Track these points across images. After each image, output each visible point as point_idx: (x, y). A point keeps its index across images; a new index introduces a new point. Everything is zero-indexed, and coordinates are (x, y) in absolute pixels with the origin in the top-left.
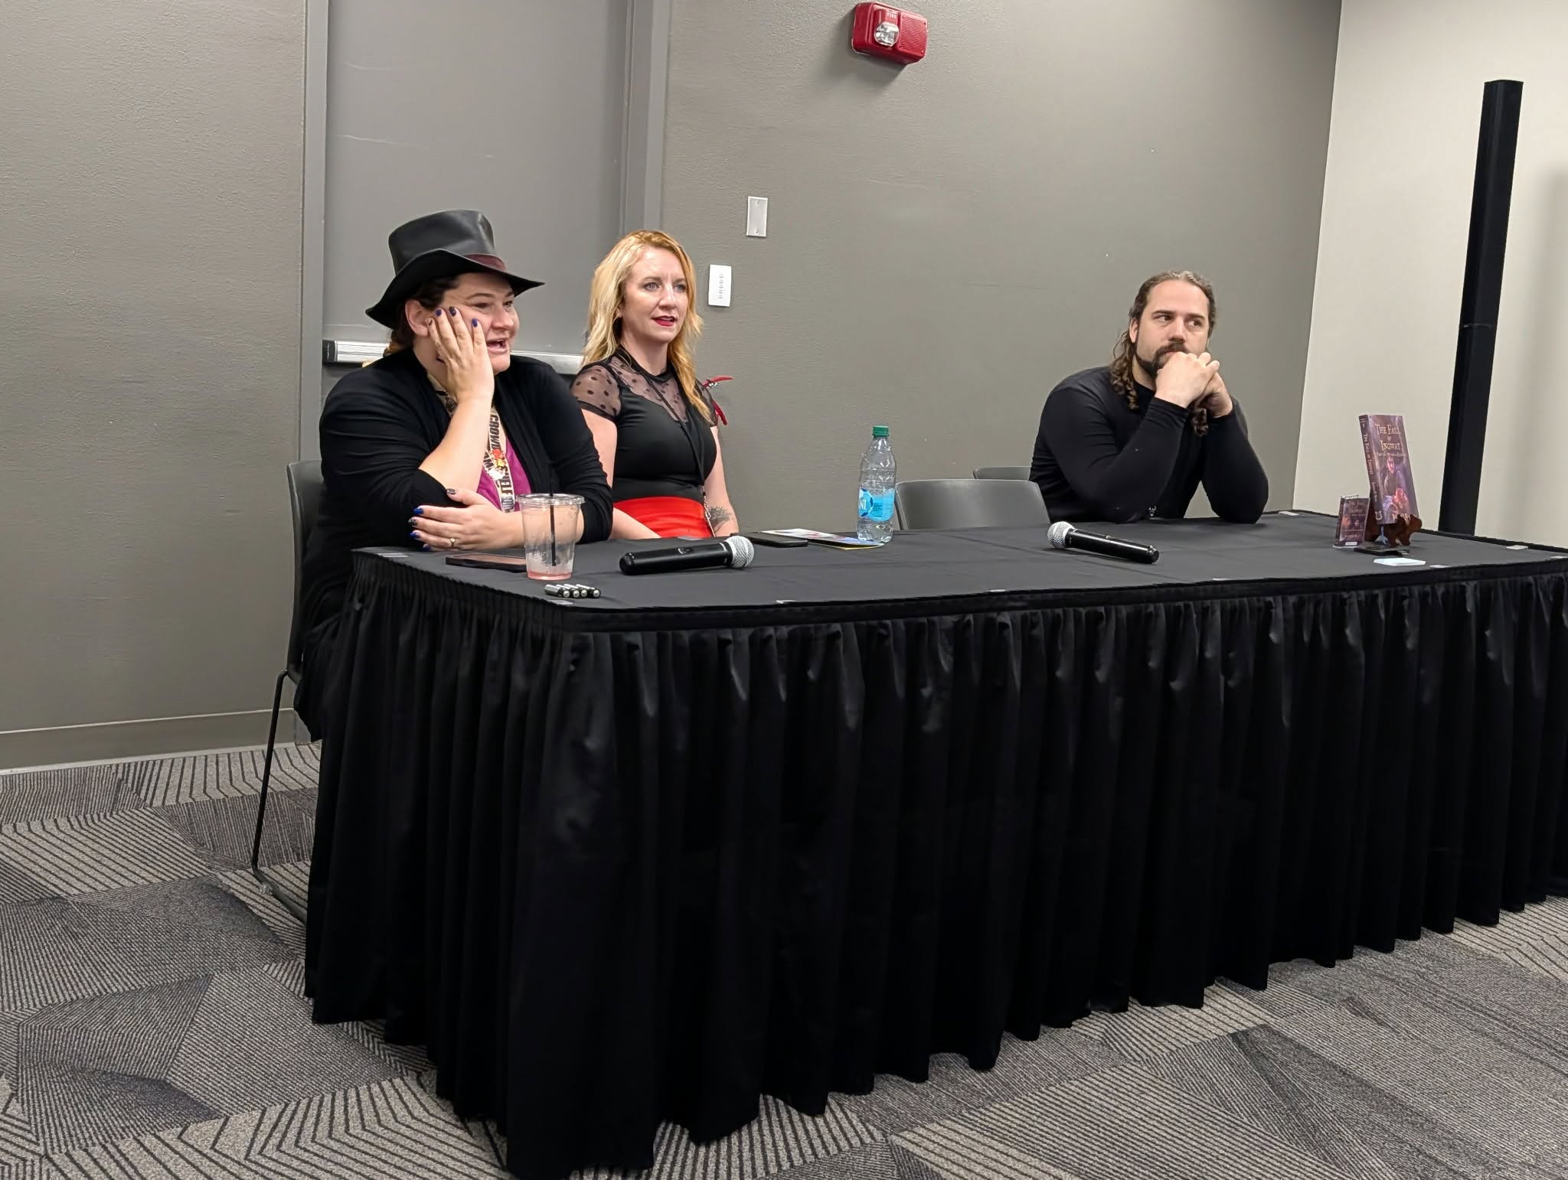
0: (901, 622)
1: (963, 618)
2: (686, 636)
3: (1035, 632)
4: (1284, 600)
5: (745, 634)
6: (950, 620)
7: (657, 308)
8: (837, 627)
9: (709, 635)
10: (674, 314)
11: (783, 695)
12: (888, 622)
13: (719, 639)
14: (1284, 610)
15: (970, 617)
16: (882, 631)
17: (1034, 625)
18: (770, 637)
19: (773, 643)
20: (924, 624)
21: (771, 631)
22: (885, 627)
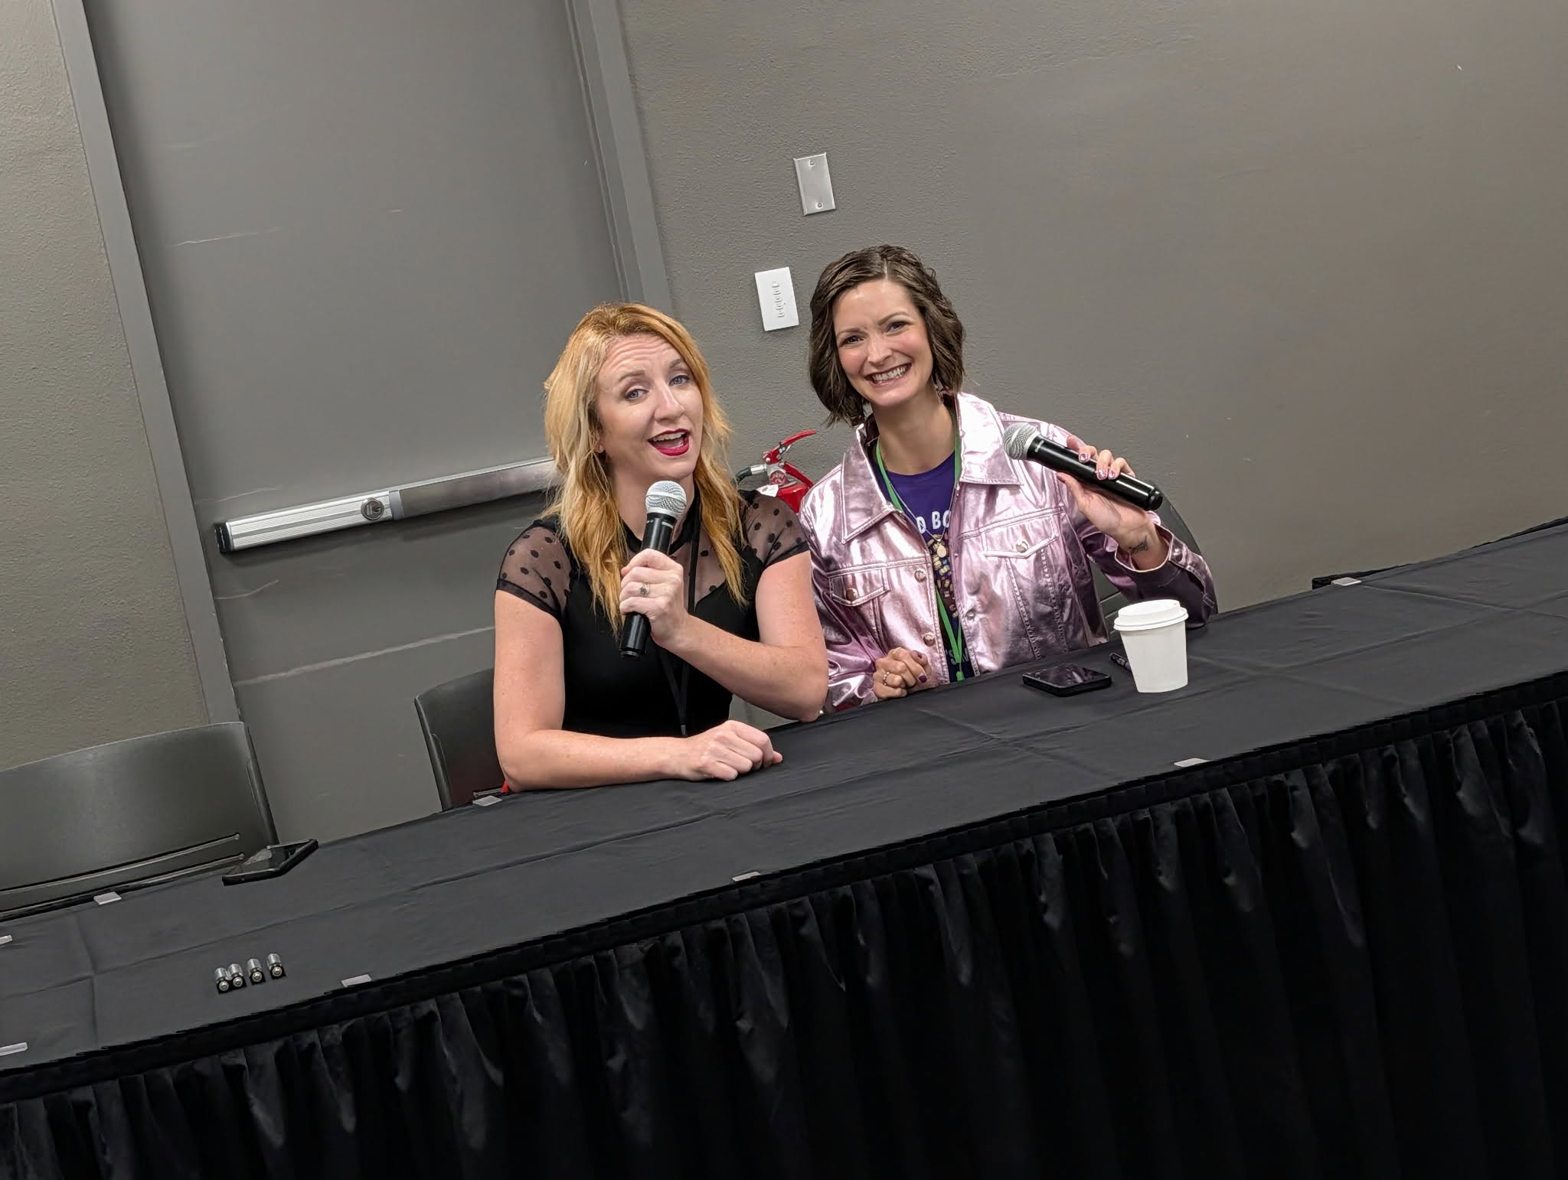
0: (547, 975)
1: (663, 940)
2: (168, 1075)
3: (804, 931)
4: (1309, 775)
5: (267, 1053)
6: (634, 951)
7: (656, 424)
8: (431, 1005)
9: (203, 1066)
10: (684, 424)
11: (349, 1123)
12: (524, 978)
13: (224, 1066)
14: (1313, 790)
15: (676, 938)
16: (516, 992)
17: (802, 921)
18: (313, 1046)
19: (319, 1055)
20: (591, 965)
21: (313, 1037)
22: (519, 985)
